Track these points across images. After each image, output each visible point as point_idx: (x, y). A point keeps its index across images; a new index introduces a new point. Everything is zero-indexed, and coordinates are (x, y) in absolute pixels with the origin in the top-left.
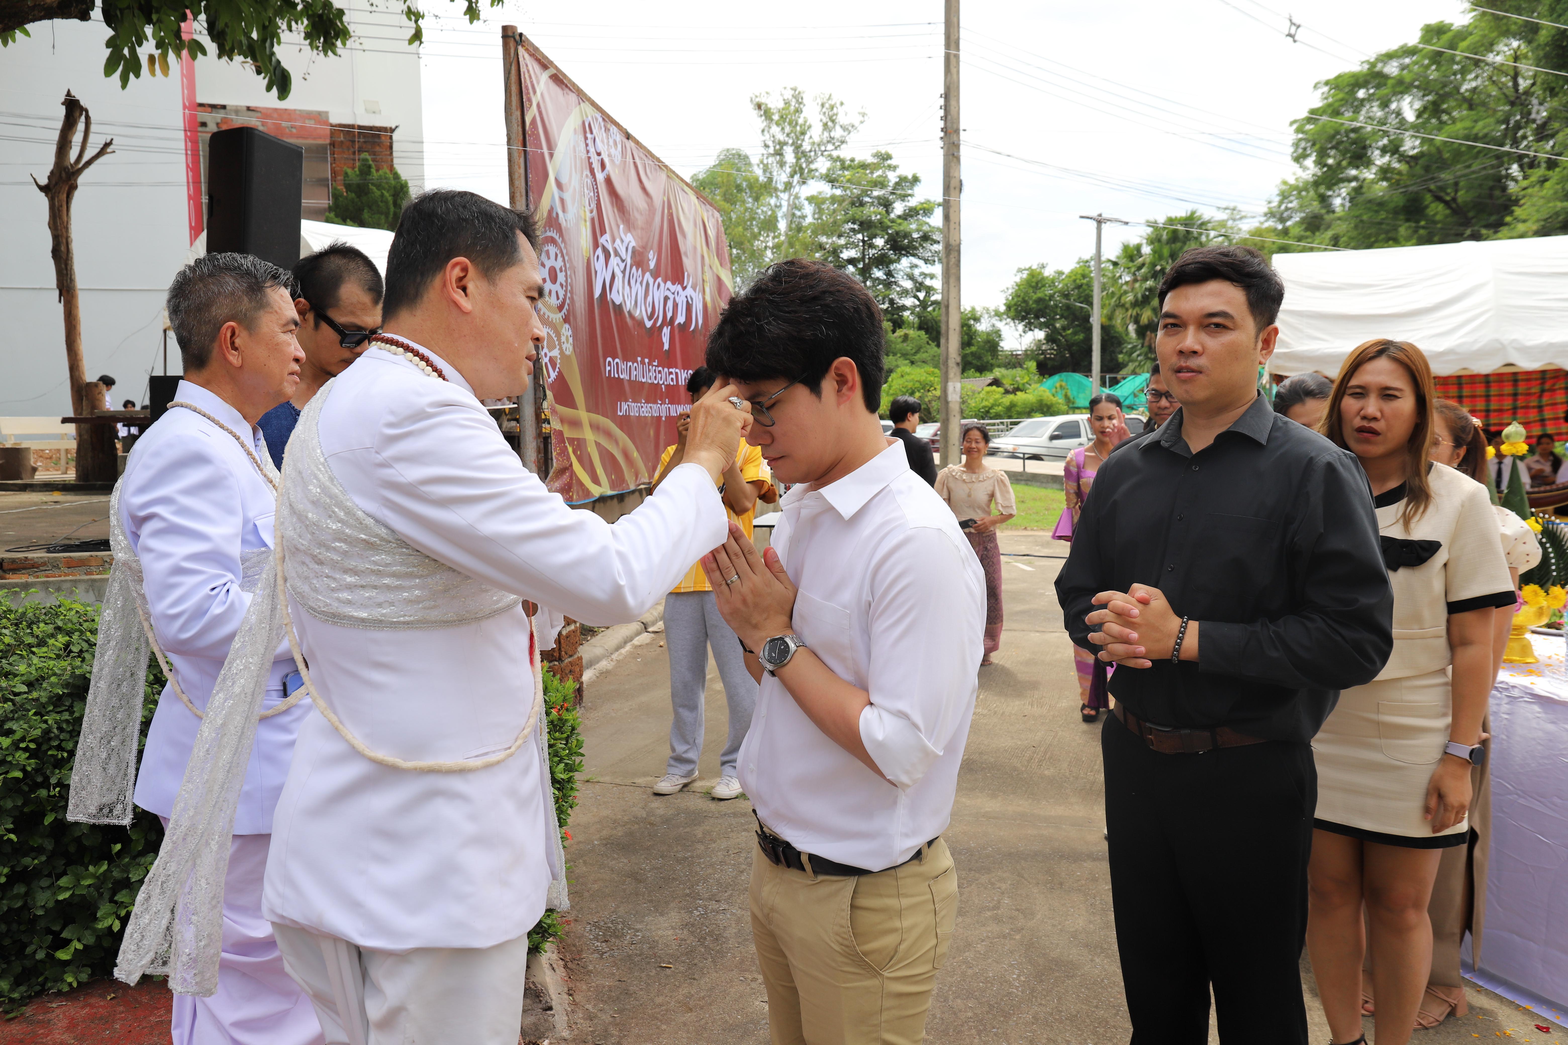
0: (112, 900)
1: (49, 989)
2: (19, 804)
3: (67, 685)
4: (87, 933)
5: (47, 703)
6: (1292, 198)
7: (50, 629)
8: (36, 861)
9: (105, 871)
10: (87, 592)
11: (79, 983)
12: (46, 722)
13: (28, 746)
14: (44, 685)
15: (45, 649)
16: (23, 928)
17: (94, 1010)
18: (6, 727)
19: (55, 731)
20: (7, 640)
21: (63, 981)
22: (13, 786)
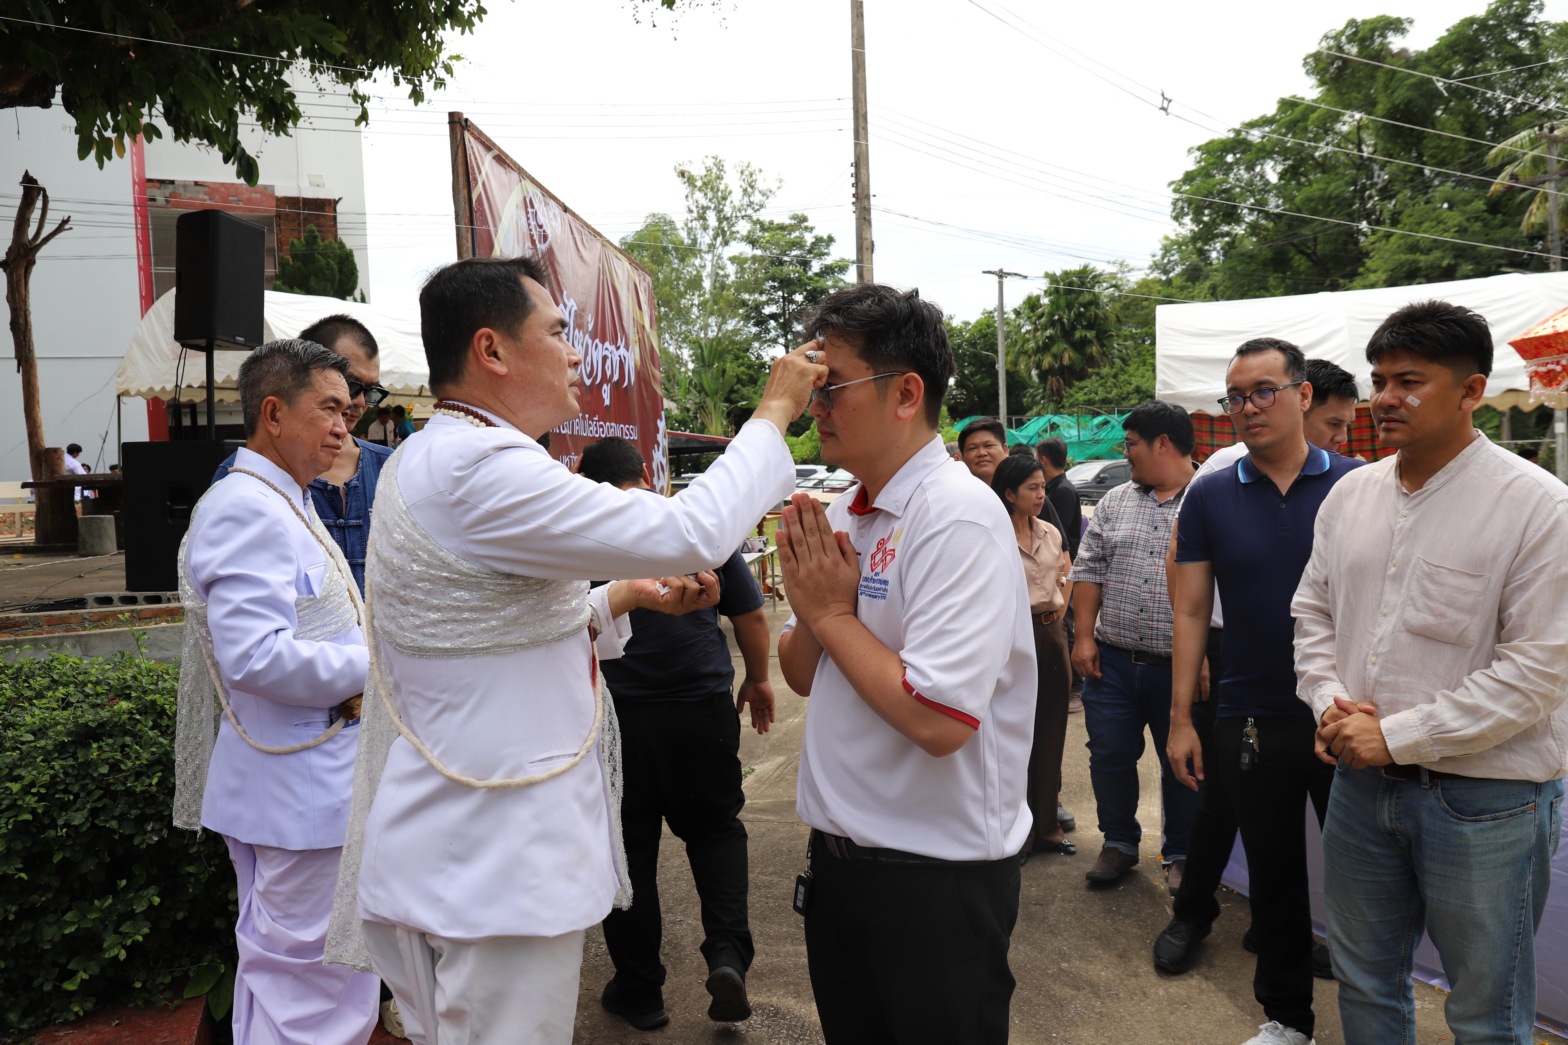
0: (116, 932)
1: (56, 1019)
2: (29, 845)
3: (69, 734)
4: (92, 964)
5: (53, 750)
6: (1173, 252)
7: (46, 681)
8: (43, 899)
9: (110, 905)
11: (85, 1012)
12: (53, 768)
13: (38, 791)
14: (50, 733)
15: (44, 701)
16: (30, 963)
17: (101, 1036)
18: (15, 773)
19: (62, 775)
20: (9, 693)
21: (69, 1010)
22: (21, 829)
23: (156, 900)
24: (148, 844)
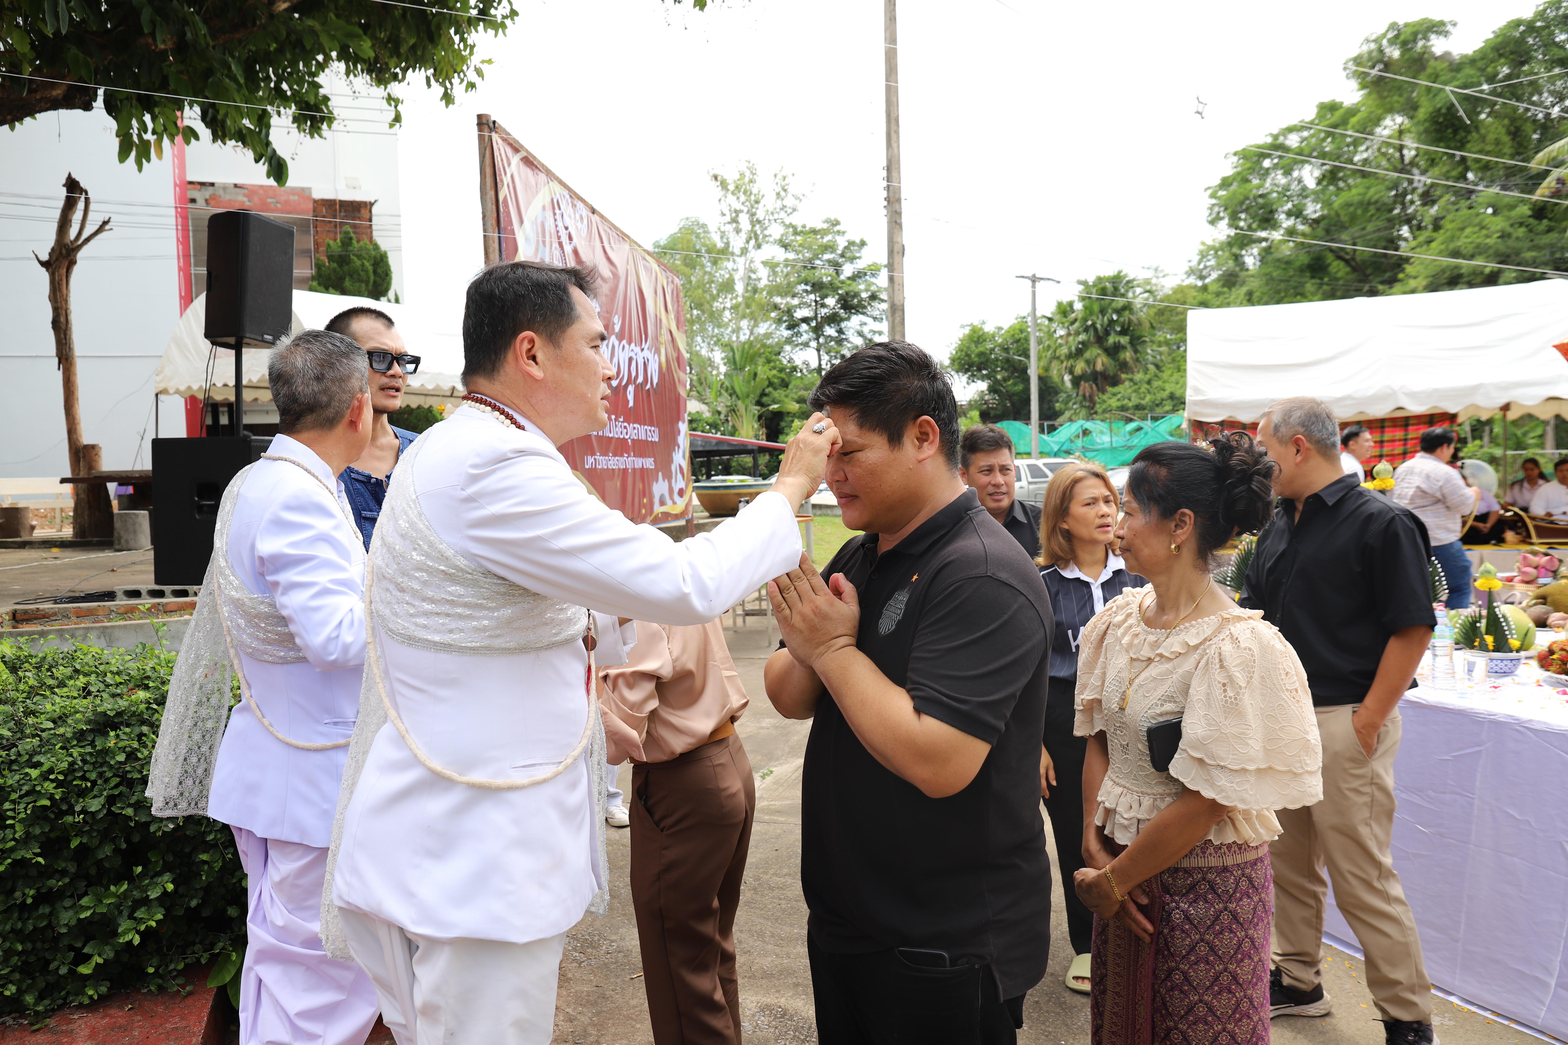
0: (131, 917)
1: (71, 1002)
2: (47, 830)
3: (89, 722)
4: (107, 948)
6: (1210, 257)
7: (69, 671)
8: (60, 883)
9: (125, 891)
10: (99, 638)
11: (99, 995)
12: (71, 755)
13: (57, 778)
14: (70, 721)
15: (65, 689)
16: (46, 946)
17: (114, 1020)
18: (35, 760)
19: (80, 763)
20: (32, 682)
21: (84, 994)
22: (40, 815)
23: (170, 887)
24: (164, 832)
